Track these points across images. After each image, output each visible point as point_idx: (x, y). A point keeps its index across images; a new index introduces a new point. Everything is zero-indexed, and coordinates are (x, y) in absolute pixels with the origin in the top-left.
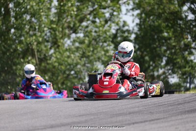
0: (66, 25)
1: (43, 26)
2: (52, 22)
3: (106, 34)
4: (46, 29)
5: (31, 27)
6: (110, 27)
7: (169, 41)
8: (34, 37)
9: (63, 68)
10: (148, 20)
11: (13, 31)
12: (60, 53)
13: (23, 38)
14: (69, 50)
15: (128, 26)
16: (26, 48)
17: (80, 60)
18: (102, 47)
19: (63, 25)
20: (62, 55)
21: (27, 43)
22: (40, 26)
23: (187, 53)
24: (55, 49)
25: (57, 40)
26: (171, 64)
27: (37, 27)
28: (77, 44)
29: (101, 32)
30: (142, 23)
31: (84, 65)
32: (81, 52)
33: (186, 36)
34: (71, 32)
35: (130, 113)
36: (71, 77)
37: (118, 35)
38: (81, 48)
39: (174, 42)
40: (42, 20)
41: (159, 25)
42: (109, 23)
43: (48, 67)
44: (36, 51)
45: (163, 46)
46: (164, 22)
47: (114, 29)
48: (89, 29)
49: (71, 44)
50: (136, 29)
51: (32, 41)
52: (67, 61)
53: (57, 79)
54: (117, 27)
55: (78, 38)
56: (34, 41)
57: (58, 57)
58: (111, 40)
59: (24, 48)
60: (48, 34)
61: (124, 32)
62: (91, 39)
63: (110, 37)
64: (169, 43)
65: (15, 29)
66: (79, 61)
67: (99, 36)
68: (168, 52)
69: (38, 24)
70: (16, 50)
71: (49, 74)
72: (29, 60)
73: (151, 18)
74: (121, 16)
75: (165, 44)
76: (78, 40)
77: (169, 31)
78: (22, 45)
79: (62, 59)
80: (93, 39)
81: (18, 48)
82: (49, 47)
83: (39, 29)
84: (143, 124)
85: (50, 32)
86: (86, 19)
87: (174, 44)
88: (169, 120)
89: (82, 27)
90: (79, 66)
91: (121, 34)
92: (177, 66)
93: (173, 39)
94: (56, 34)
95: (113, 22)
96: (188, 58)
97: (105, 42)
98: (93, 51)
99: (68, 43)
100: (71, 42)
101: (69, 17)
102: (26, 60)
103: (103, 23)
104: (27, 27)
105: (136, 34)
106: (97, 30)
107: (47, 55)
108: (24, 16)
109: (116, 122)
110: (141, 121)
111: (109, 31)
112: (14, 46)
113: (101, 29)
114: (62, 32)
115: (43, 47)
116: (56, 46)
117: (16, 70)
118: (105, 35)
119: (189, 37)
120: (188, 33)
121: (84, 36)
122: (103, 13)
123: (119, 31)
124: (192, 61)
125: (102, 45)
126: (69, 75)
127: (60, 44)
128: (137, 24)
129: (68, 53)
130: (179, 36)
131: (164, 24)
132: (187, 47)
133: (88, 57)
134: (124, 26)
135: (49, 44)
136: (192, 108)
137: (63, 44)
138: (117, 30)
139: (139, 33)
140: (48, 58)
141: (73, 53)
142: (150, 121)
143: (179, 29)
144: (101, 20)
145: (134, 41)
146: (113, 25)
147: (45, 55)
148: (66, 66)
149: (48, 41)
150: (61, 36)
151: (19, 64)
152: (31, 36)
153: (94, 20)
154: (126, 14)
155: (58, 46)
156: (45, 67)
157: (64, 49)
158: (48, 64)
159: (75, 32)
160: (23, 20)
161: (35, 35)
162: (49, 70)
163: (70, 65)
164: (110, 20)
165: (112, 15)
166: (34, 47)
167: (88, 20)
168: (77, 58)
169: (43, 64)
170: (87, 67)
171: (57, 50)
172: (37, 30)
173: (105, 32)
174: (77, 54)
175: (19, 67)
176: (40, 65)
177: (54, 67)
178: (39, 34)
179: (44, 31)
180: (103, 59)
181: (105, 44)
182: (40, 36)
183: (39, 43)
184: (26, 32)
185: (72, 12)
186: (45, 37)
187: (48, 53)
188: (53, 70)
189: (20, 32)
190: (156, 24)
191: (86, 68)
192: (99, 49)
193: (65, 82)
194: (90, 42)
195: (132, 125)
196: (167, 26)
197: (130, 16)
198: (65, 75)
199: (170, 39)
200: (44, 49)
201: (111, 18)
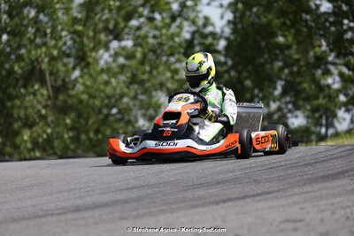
0: (101, 26)
1: (59, 28)
2: (75, 21)
3: (174, 41)
4: (64, 33)
5: (38, 30)
6: (180, 27)
7: (287, 52)
8: (44, 49)
9: (97, 102)
10: (248, 13)
11: (5, 37)
12: (91, 76)
13: (23, 51)
14: (108, 70)
15: (213, 25)
16: (30, 67)
17: (128, 88)
18: (167, 65)
19: (96, 25)
20: (94, 80)
21: (31, 59)
22: (54, 28)
23: (319, 72)
24: (82, 70)
25: (85, 53)
26: (292, 93)
27: (49, 31)
28: (121, 60)
29: (164, 38)
30: (237, 20)
31: (135, 98)
32: (129, 75)
33: (319, 42)
34: (111, 37)
35: (218, 183)
36: (111, 118)
37: (196, 42)
38: (129, 67)
39: (296, 53)
40: (58, 18)
41: (269, 23)
42: (178, 21)
43: (70, 101)
44: (47, 73)
45: (277, 60)
46: (278, 18)
47: (188, 32)
48: (142, 32)
49: (110, 60)
50: (227, 31)
51: (40, 56)
52: (103, 91)
53: (87, 123)
54: (193, 28)
55: (124, 48)
56: (43, 56)
57: (88, 83)
58: (182, 50)
59: (25, 69)
60: (69, 43)
61: (205, 36)
62: (146, 50)
63: (180, 45)
64: (287, 56)
65: (9, 33)
66: (126, 90)
67: (161, 44)
68: (286, 71)
69: (50, 24)
70: (11, 72)
71: (73, 115)
72: (36, 91)
73: (255, 10)
74: (199, 8)
75: (281, 57)
76: (124, 53)
77: (286, 33)
78: (22, 64)
79: (96, 87)
80: (150, 50)
81: (16, 68)
82: (71, 66)
83: (52, 33)
84: (241, 202)
85: (72, 38)
86: (137, 15)
87: (296, 57)
88: (288, 194)
89: (130, 28)
90: (125, 100)
91: (201, 40)
92: (303, 95)
93: (295, 47)
94: (83, 42)
95: (187, 19)
96: (323, 82)
97: (172, 54)
98: (150, 72)
99: (104, 57)
100: (110, 56)
101: (106, 11)
102: (31, 90)
103: (168, 21)
104: (31, 30)
105: (227, 39)
106: (157, 33)
107: (67, 79)
108: (26, 11)
109: (193, 199)
110: (238, 195)
111: (178, 35)
112: (7, 66)
113: (164, 31)
114: (94, 38)
115: (60, 66)
116: (83, 64)
117: (13, 107)
118: (171, 43)
119: (324, 43)
120: (321, 36)
121: (135, 45)
122: (168, 4)
123: (197, 36)
124: (329, 86)
125: (166, 62)
126: (108, 116)
127: (90, 60)
128: (229, 22)
129: (105, 77)
130: (306, 42)
131: (277, 22)
132: (321, 61)
133: (142, 83)
134: (205, 26)
135: (71, 60)
136: (330, 172)
137: (97, 61)
138: (193, 33)
139: (232, 37)
140: (70, 86)
141: (115, 75)
142: (254, 196)
143: (305, 29)
144: (165, 15)
145: (224, 53)
146: (186, 24)
147: (64, 80)
148: (103, 100)
149: (68, 56)
150: (92, 45)
151: (17, 97)
152: (38, 47)
153: (151, 15)
154: (208, 4)
155: (88, 65)
156: (65, 101)
157: (99, 69)
158: (70, 96)
159: (118, 37)
160: (24, 19)
161: (45, 44)
162: (72, 108)
163: (109, 97)
164: (180, 14)
165: (183, 6)
166: (44, 66)
167: (141, 16)
168: (122, 85)
169: (61, 97)
170: (141, 101)
171: (86, 71)
172: (49, 36)
173: (172, 37)
174: (122, 78)
175: (17, 102)
176: (56, 98)
177: (81, 102)
178: (53, 42)
179: (61, 38)
180: (169, 85)
181: (172, 59)
182: (55, 47)
183: (52, 59)
184: (29, 38)
185: (112, 3)
186: (64, 48)
187: (70, 77)
188: (80, 107)
189: (18, 39)
190: (264, 20)
191: (138, 103)
192: (161, 68)
193: (102, 129)
194: (144, 56)
195: (222, 204)
196: (284, 24)
197: (217, 7)
198: (101, 117)
199: (289, 47)
200: (62, 69)
201: (181, 11)
